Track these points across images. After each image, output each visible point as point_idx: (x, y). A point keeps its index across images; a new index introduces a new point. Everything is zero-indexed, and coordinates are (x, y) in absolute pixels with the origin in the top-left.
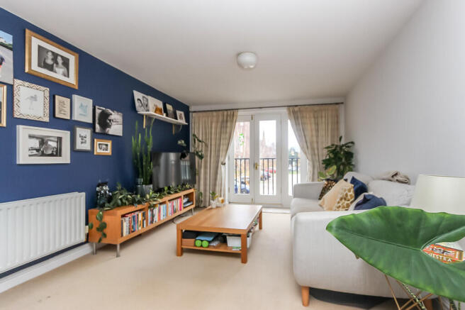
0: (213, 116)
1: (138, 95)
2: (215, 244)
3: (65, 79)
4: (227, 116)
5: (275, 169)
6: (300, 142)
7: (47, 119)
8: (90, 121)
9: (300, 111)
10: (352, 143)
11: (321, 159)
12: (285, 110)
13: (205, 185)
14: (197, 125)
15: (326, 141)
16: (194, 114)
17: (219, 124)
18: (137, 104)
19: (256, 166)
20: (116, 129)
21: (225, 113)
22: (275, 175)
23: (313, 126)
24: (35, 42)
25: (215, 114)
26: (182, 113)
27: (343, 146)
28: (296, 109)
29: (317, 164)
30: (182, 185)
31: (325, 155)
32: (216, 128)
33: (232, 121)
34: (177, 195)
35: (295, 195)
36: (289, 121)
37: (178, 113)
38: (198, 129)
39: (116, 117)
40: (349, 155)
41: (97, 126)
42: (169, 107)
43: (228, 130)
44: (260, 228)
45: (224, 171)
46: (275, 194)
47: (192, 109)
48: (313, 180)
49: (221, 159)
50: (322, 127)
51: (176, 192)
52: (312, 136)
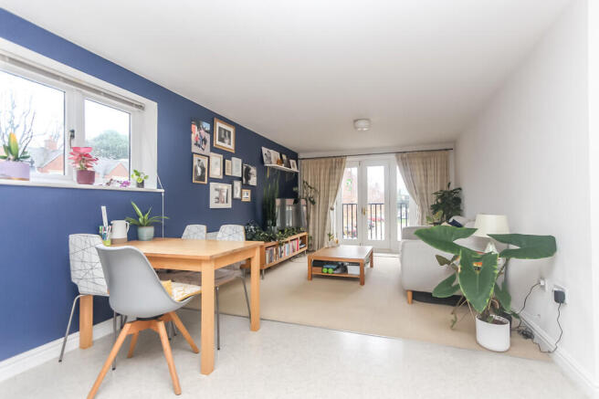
0: (321, 163)
1: (265, 150)
2: (338, 271)
3: (229, 146)
4: (335, 163)
5: (383, 217)
6: (409, 188)
7: (221, 177)
8: (240, 176)
9: (408, 157)
10: (460, 189)
11: (431, 204)
12: (393, 157)
13: (314, 229)
14: (305, 172)
15: (436, 186)
16: (303, 161)
17: (328, 171)
18: (265, 158)
19: (364, 212)
20: (253, 181)
21: (334, 160)
22: (383, 224)
23: (422, 172)
24: (219, 124)
25: (323, 160)
26: (294, 161)
27: (452, 191)
28: (405, 155)
29: (426, 210)
30: (297, 229)
31: (433, 200)
32: (324, 174)
33: (340, 168)
34: (294, 237)
35: (404, 237)
36: (398, 168)
37: (292, 161)
38: (307, 175)
39: (253, 170)
40: (458, 201)
41: (244, 180)
42: (284, 157)
43: (337, 176)
44: (372, 266)
45: (332, 215)
46: (383, 238)
47: (301, 156)
48: (422, 224)
49: (330, 205)
50: (431, 172)
51: (294, 234)
52: (421, 182)
